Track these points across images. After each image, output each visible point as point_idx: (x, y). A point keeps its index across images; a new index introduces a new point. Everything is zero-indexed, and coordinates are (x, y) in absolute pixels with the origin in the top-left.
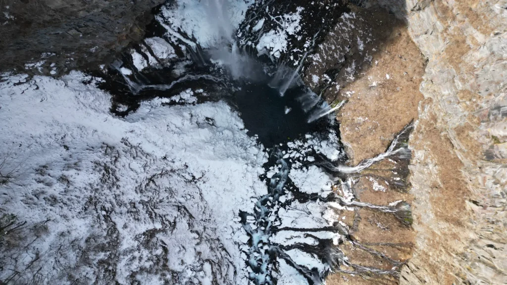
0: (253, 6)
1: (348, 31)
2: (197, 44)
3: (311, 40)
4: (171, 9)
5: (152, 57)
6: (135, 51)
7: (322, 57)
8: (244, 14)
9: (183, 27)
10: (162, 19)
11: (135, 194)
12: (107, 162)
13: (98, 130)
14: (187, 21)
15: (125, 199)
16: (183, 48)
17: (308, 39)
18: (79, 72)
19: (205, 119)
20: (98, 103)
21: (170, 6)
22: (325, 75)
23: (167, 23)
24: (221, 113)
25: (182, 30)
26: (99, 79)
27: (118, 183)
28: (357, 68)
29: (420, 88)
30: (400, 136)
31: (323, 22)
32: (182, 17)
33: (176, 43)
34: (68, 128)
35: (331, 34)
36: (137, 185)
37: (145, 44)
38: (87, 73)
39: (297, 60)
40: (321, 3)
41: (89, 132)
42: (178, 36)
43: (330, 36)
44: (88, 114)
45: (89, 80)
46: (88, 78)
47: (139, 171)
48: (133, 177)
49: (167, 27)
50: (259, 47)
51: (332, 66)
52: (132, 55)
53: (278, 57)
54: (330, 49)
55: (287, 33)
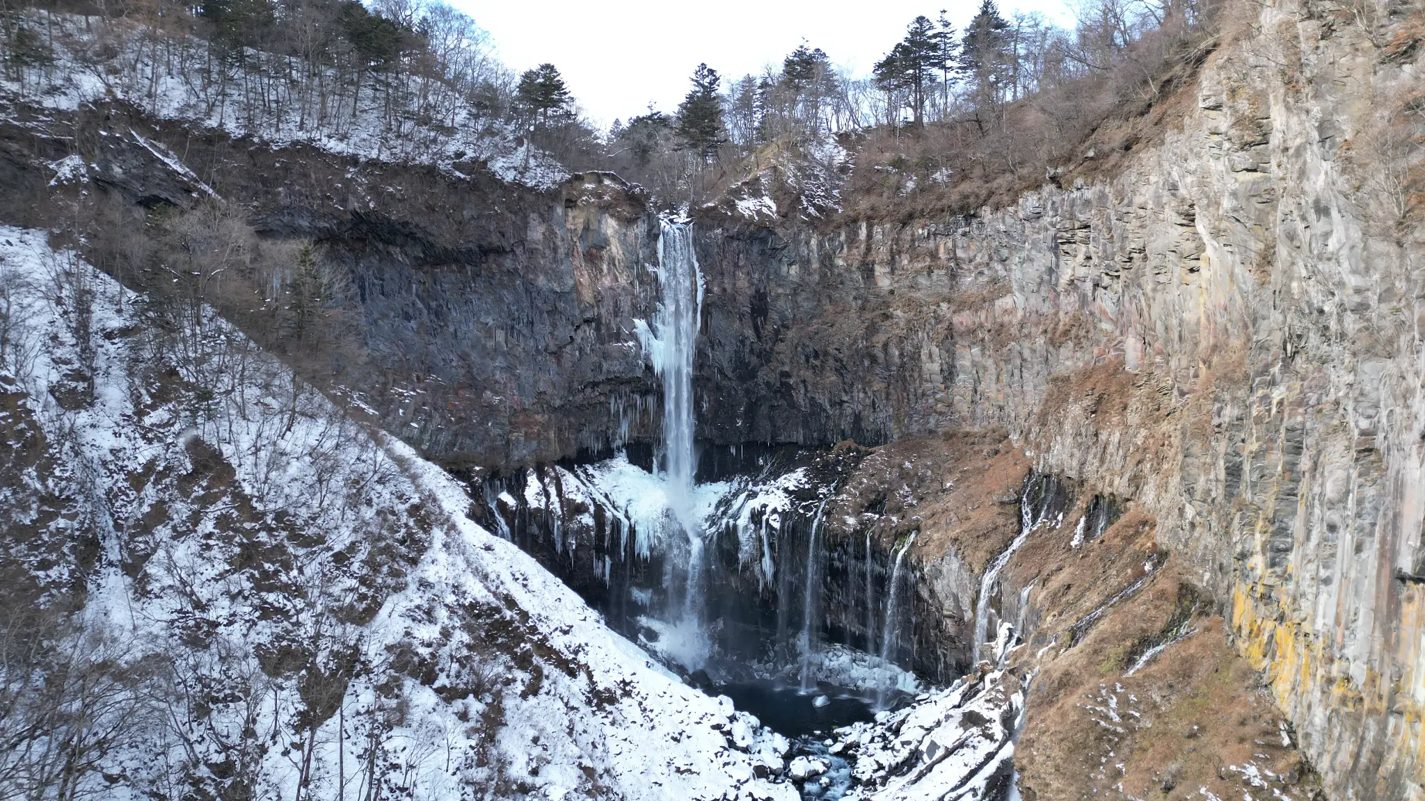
0: (727, 493)
1: (881, 463)
2: (630, 526)
3: (827, 486)
4: (601, 470)
5: (558, 498)
6: (535, 475)
7: (851, 495)
9: (613, 493)
10: (584, 475)
14: (620, 488)
16: (608, 516)
17: (823, 486)
18: (438, 466)
21: (599, 467)
22: (865, 514)
23: (591, 480)
25: (611, 497)
26: (462, 484)
31: (840, 470)
32: (615, 484)
33: (599, 504)
35: (857, 473)
37: (554, 470)
39: (810, 512)
40: (830, 456)
42: (605, 501)
43: (854, 476)
49: (588, 484)
50: (743, 521)
51: (873, 497)
52: (529, 479)
53: (777, 525)
54: (861, 483)
55: (786, 490)
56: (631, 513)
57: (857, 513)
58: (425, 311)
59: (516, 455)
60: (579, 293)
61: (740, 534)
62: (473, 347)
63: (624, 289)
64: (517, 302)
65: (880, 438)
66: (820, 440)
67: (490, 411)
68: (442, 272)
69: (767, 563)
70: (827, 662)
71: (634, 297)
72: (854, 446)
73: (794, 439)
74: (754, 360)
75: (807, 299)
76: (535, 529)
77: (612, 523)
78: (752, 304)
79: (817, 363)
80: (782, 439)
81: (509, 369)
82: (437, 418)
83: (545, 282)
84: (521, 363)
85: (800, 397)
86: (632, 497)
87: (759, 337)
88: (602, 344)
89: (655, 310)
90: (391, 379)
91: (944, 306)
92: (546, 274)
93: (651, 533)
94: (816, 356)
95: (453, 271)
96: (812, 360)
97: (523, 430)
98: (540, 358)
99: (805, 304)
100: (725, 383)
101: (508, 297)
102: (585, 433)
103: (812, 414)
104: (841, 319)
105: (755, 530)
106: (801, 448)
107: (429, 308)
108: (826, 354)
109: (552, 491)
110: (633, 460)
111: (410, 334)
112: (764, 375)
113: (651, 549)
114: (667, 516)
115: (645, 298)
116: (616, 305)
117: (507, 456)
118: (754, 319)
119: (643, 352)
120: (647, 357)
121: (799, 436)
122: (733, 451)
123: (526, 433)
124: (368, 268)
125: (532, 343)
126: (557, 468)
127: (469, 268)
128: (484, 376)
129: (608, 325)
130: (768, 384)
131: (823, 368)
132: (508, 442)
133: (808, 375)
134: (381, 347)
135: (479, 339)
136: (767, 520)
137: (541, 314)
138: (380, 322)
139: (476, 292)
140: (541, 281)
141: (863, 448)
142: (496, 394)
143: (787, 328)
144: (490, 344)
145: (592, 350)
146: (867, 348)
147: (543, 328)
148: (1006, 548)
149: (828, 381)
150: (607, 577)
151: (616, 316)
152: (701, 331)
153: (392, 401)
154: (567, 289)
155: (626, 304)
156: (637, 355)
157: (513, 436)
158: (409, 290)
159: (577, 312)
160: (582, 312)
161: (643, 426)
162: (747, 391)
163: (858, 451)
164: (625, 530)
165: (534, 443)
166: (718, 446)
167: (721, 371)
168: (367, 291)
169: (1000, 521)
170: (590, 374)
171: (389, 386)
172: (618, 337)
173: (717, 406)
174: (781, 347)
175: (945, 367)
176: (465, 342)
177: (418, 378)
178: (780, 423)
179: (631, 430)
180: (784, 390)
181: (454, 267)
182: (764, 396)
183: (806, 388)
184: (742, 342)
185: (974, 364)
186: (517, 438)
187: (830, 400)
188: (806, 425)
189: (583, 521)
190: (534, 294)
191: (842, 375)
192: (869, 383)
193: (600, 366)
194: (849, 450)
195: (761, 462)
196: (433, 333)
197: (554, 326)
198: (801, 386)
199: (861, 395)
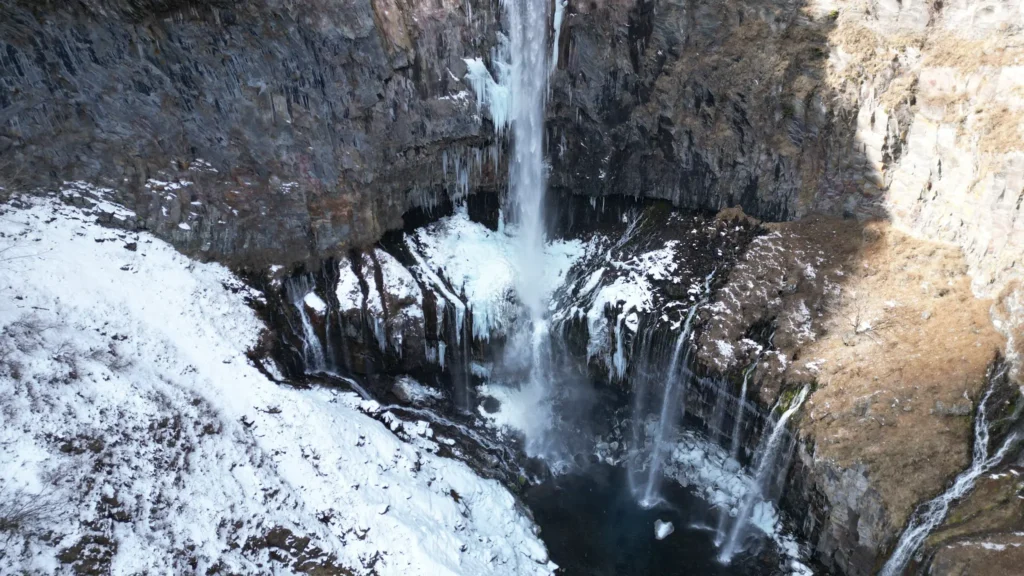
0: (581, 260)
1: (774, 255)
2: (467, 309)
3: (700, 282)
4: (435, 235)
5: (377, 293)
6: (350, 265)
7: (730, 305)
8: (564, 274)
9: (448, 268)
10: (415, 245)
11: (213, 536)
12: (186, 415)
13: (200, 370)
14: (457, 260)
15: (179, 523)
16: (440, 302)
17: (696, 280)
18: (226, 268)
19: (449, 491)
20: (232, 323)
21: (434, 231)
22: (746, 340)
23: (422, 254)
24: (489, 500)
25: (445, 273)
26: (256, 293)
27: (185, 476)
28: (814, 315)
29: (975, 292)
30: (987, 405)
31: (720, 254)
32: (451, 254)
33: (429, 288)
34: (140, 330)
35: (741, 266)
36: (228, 515)
37: (373, 256)
38: (240, 274)
39: (676, 320)
40: (710, 228)
41: (180, 361)
42: (436, 280)
43: (737, 270)
44: (200, 332)
45: (236, 287)
46: (238, 283)
47: (250, 493)
48: (229, 493)
49: (419, 259)
50: (594, 314)
51: (757, 316)
52: (342, 271)
53: (634, 328)
54: (744, 288)
55: (650, 278)
56: (468, 293)
57: (735, 339)
58: (167, 80)
59: (323, 244)
60: (385, 34)
61: (591, 327)
62: (245, 122)
63: (451, 17)
64: (296, 56)
65: (777, 213)
66: (699, 205)
67: (280, 201)
68: (176, 21)
69: (620, 360)
70: (676, 454)
71: (465, 27)
72: (742, 216)
73: (668, 196)
74: (628, 97)
75: (709, 16)
76: (351, 331)
77: (445, 311)
78: (631, 21)
79: (710, 110)
80: (653, 193)
81: (300, 146)
82: (215, 212)
83: (331, 26)
84: (314, 138)
85: (682, 152)
86: (470, 274)
87: (636, 67)
88: (424, 98)
89: (496, 43)
90: (142, 170)
91: (913, 51)
92: (331, 13)
93: (491, 317)
94: (710, 101)
95: (193, 19)
96: (703, 104)
97: (329, 215)
98: (339, 127)
99: (705, 22)
100: (587, 125)
101: (282, 52)
102: (415, 193)
103: (695, 173)
104: (751, 49)
105: (608, 325)
106: (675, 209)
107: (171, 75)
108: (724, 98)
109: (371, 282)
110: (474, 218)
111: (155, 110)
112: (637, 116)
113: (491, 331)
114: (509, 299)
115: (481, 28)
116: (441, 42)
117: (312, 248)
118: (631, 40)
119: (479, 103)
120: (485, 110)
121: (675, 195)
122: (593, 202)
123: (334, 218)
124: (61, 27)
125: (325, 109)
126: (378, 252)
127: (216, 12)
128: (265, 159)
129: (430, 72)
130: (642, 129)
131: (717, 118)
132: (311, 232)
133: (696, 124)
134: (119, 129)
135: (249, 111)
136: (623, 321)
137: (333, 69)
138: (106, 98)
139: (233, 46)
140: (325, 25)
141: (753, 221)
142: (285, 179)
143: (677, 57)
144: (267, 116)
145: (411, 106)
146: (782, 96)
147: (339, 88)
148: (945, 488)
149: (721, 135)
150: (442, 360)
151: (441, 57)
152: (559, 65)
153: (150, 198)
154: (365, 33)
155: (454, 40)
156: (472, 109)
157: (317, 224)
158: (133, 53)
159: (384, 62)
160: (391, 61)
161: (488, 174)
162: (615, 137)
163: (746, 225)
164: (460, 315)
165: (346, 228)
166: (575, 196)
167: (583, 111)
168: (73, 60)
169: (942, 445)
170: (410, 138)
171: (142, 179)
172: (444, 87)
173: (576, 153)
174: (663, 82)
175: (891, 141)
176: (233, 116)
177: (180, 166)
178: (652, 176)
179: (472, 178)
180: (664, 138)
181: (194, 12)
182: (638, 142)
183: (691, 139)
184: (614, 74)
185: (938, 149)
186: (323, 227)
187: (720, 161)
188: (685, 184)
189: (410, 314)
190: (318, 44)
191: (741, 130)
192: (777, 145)
193: (423, 127)
194: (736, 222)
195: (625, 219)
196: (186, 105)
197: (353, 82)
198: (685, 138)
199: (763, 157)
